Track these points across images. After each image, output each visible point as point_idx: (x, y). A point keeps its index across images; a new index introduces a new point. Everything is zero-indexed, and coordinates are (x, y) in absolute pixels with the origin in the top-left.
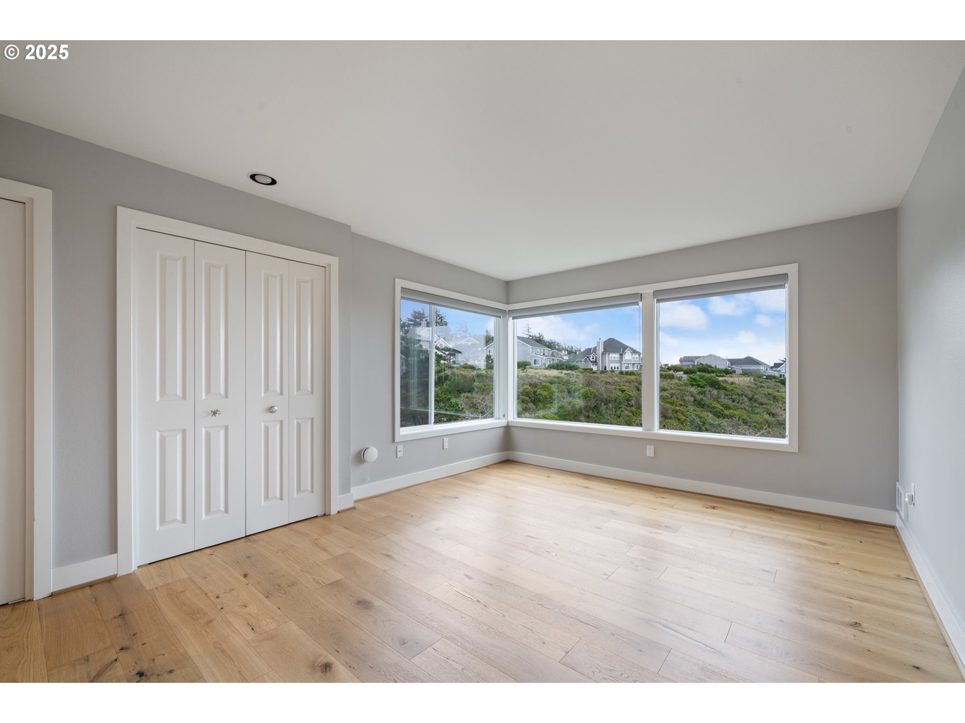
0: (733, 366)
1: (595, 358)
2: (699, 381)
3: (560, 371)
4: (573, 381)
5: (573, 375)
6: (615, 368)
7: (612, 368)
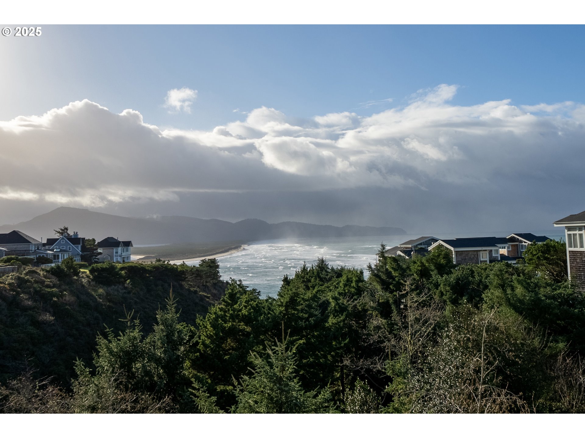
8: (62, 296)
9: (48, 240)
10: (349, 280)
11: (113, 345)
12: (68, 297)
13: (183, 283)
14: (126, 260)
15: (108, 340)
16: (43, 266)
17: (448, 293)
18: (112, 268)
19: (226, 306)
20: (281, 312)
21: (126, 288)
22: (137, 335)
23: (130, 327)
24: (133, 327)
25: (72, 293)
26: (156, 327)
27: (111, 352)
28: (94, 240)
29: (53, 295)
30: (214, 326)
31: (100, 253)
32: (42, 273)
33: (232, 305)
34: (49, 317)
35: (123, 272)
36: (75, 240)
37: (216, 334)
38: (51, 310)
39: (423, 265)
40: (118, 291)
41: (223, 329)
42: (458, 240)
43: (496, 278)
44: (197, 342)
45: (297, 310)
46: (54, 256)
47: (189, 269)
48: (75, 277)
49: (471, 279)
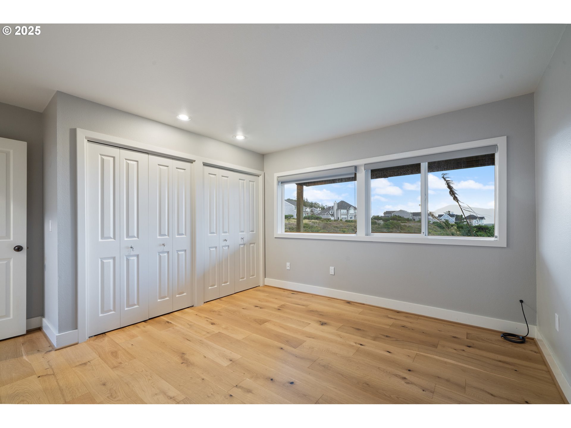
0: (414, 217)
1: (332, 212)
2: (389, 226)
3: (309, 220)
4: (315, 226)
5: (317, 222)
6: (344, 218)
7: (342, 218)
36: (452, 215)
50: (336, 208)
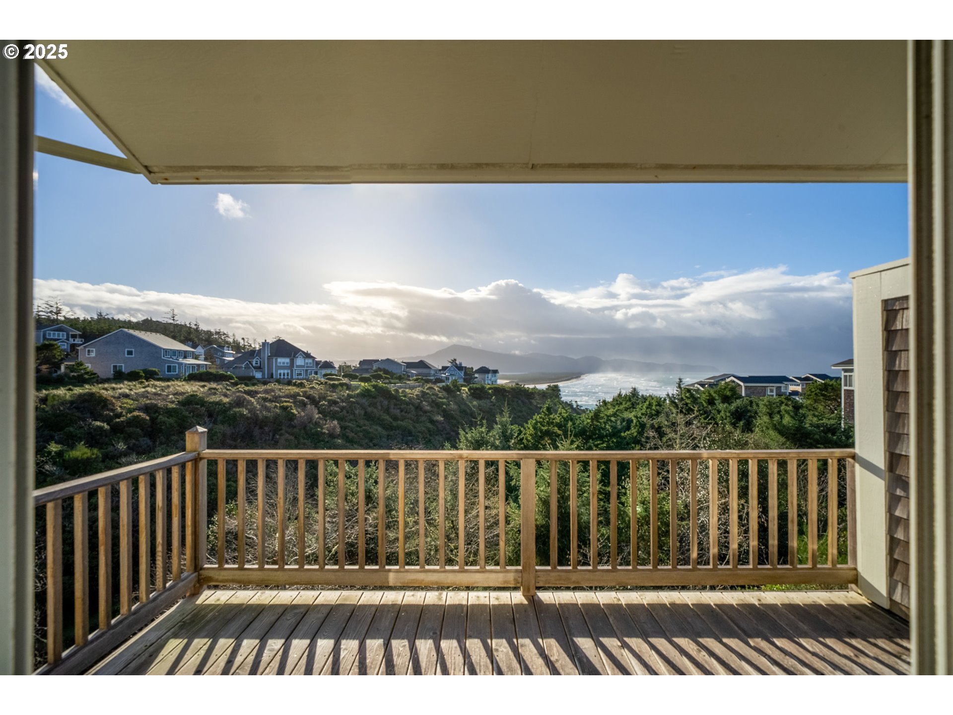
0: (409, 370)
1: (259, 362)
2: (371, 391)
3: (201, 384)
6: (284, 375)
7: (280, 375)
8: (449, 405)
9: (443, 367)
10: (650, 405)
11: (469, 436)
12: (453, 406)
13: (533, 401)
14: (494, 383)
15: (465, 432)
16: (438, 384)
17: (728, 418)
18: (483, 388)
19: (545, 416)
20: (588, 423)
21: (492, 402)
22: (484, 430)
23: (480, 425)
24: (482, 425)
25: (456, 403)
26: (495, 426)
27: (467, 439)
28: (472, 368)
29: (443, 404)
30: (535, 428)
31: (477, 378)
32: (437, 389)
33: (548, 415)
34: (440, 418)
35: (490, 391)
36: (460, 368)
37: (536, 434)
38: (442, 414)
39: (710, 395)
40: (486, 404)
41: (541, 431)
42: (750, 377)
43: (765, 407)
44: (523, 438)
45: (600, 423)
46: (446, 378)
47: (537, 391)
48: (458, 393)
49: (749, 408)
50: (267, 353)
